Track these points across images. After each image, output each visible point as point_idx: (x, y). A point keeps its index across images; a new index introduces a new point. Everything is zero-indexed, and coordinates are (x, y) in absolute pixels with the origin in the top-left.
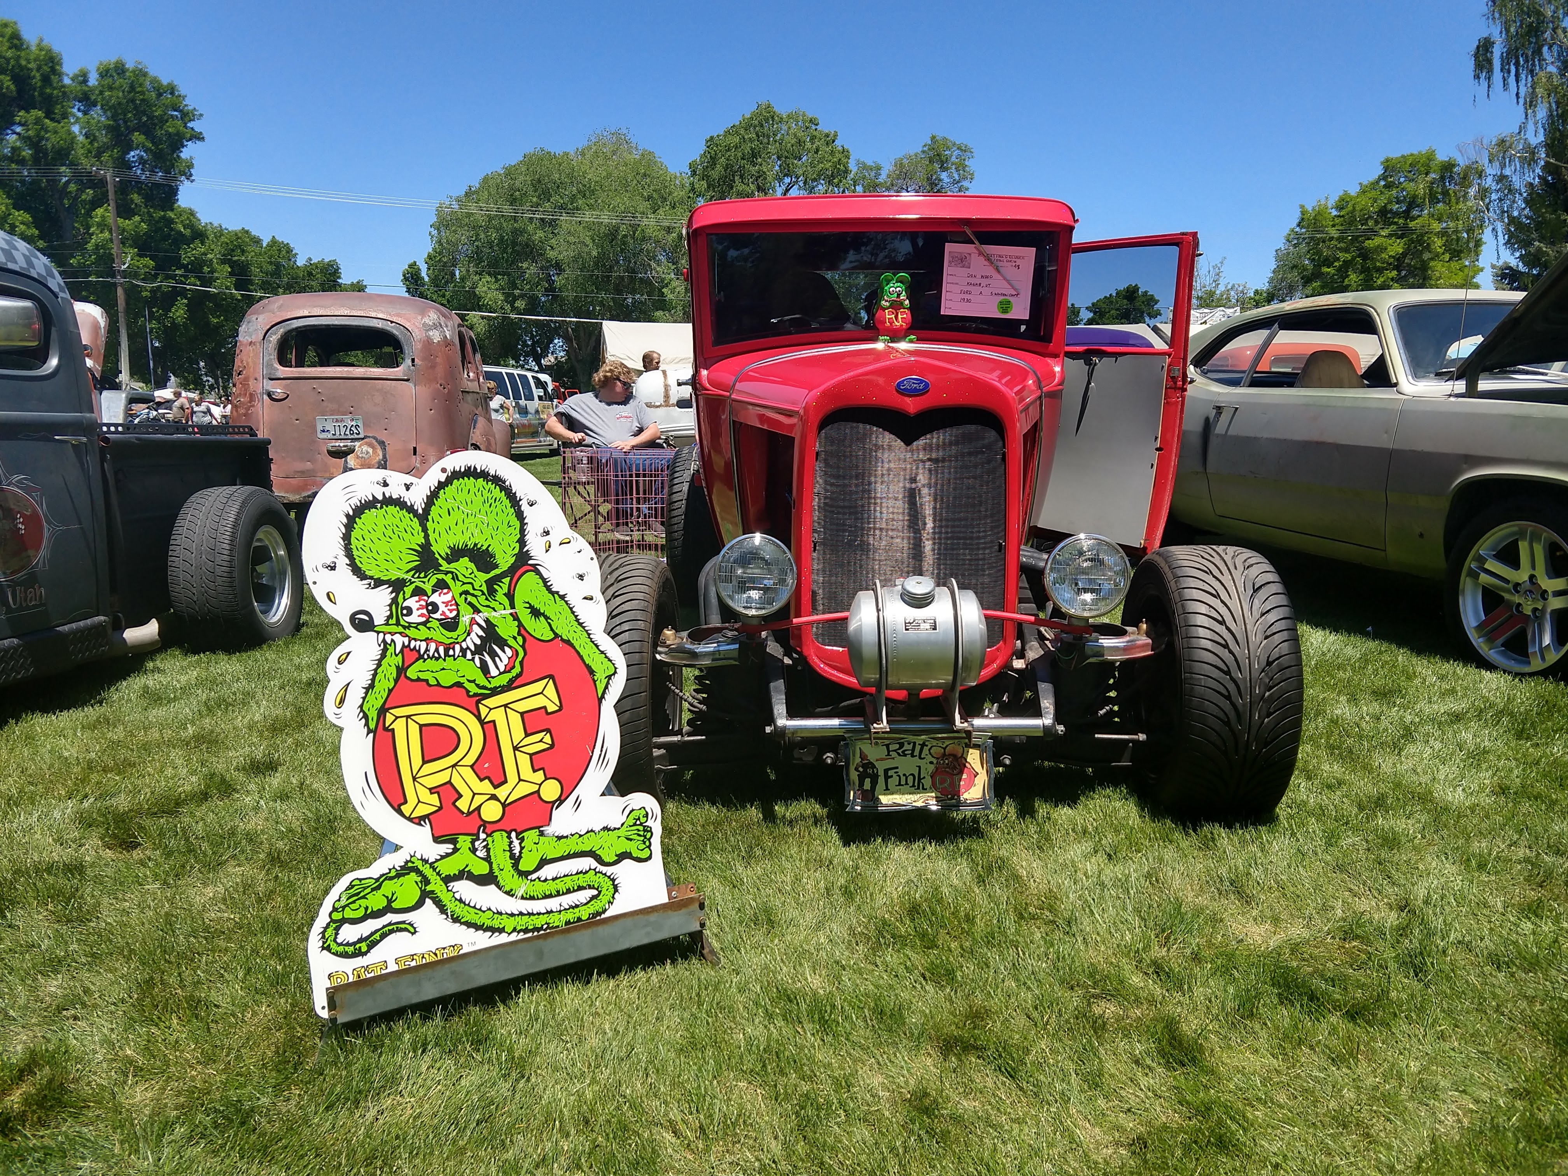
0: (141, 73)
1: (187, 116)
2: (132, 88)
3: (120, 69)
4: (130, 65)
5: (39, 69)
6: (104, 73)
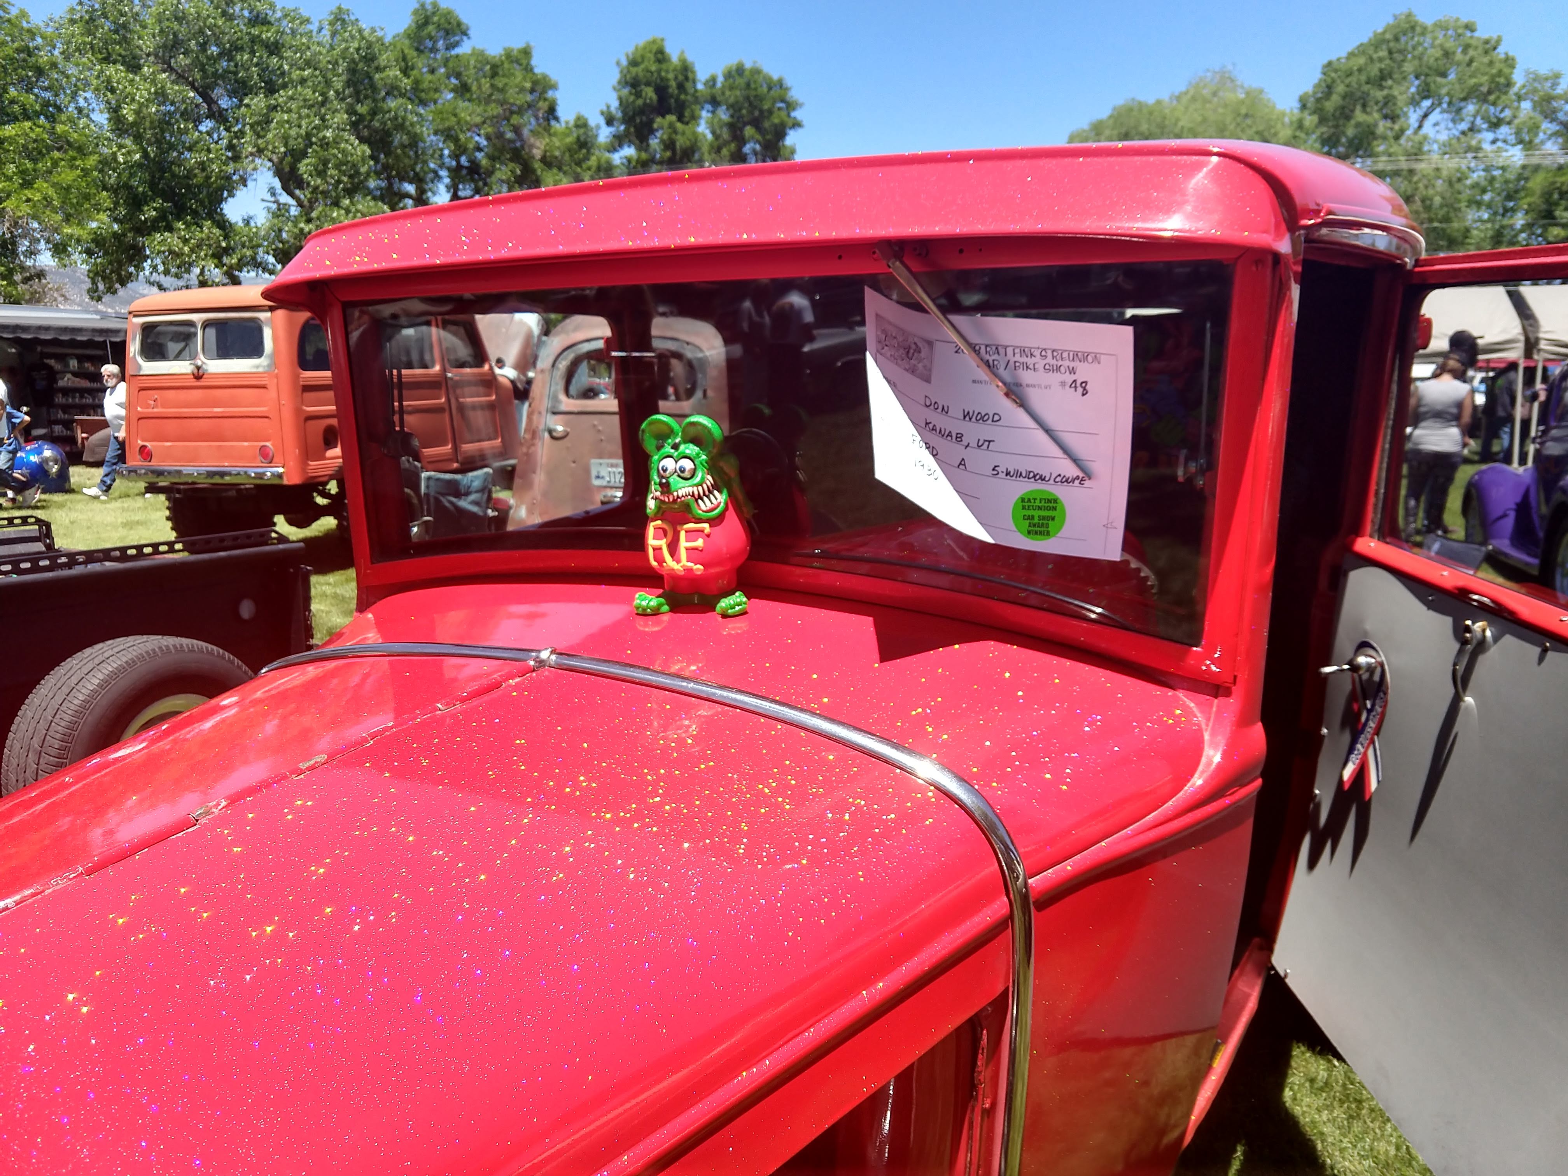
0: (756, 72)
1: (791, 106)
2: (748, 85)
3: (740, 70)
4: (748, 65)
5: (676, 78)
6: (728, 75)
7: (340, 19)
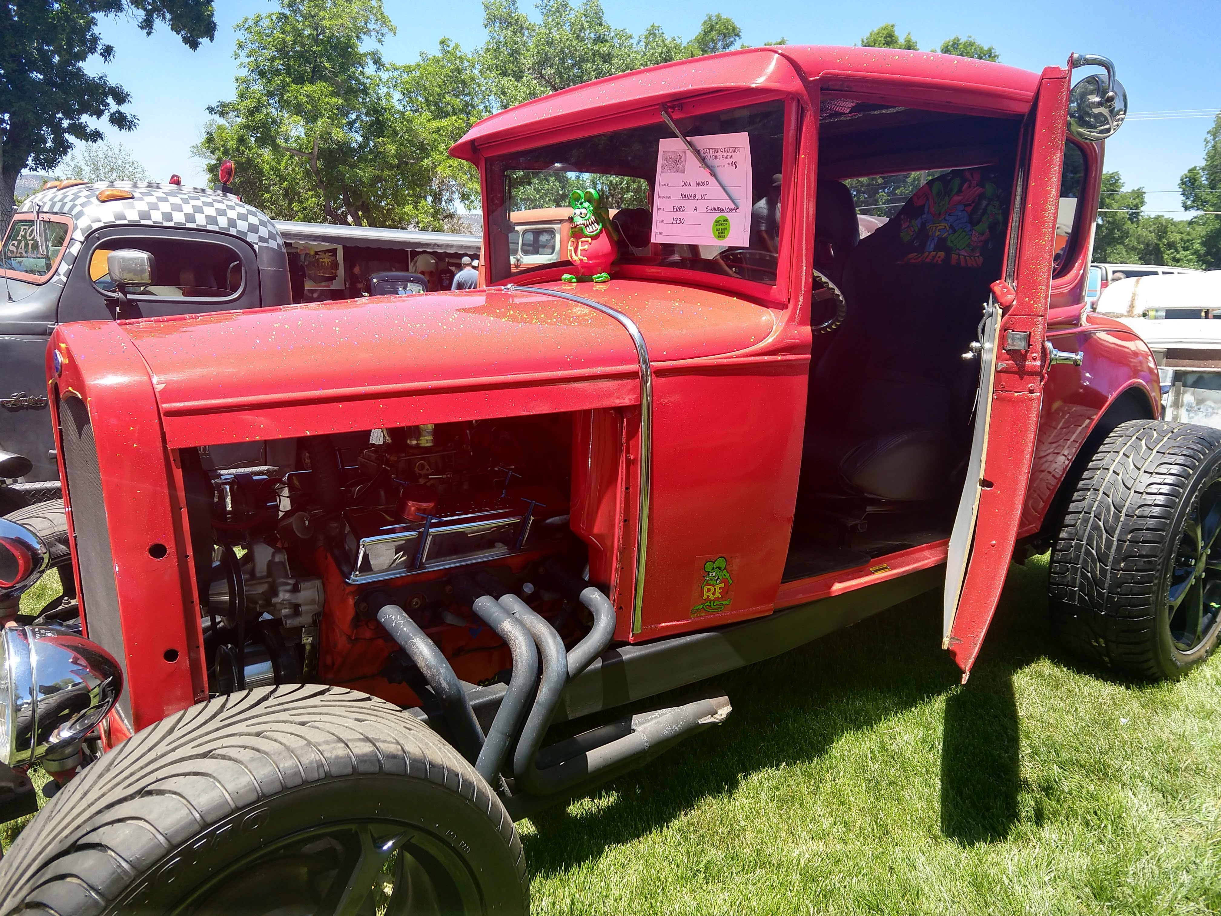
7: (652, 33)
